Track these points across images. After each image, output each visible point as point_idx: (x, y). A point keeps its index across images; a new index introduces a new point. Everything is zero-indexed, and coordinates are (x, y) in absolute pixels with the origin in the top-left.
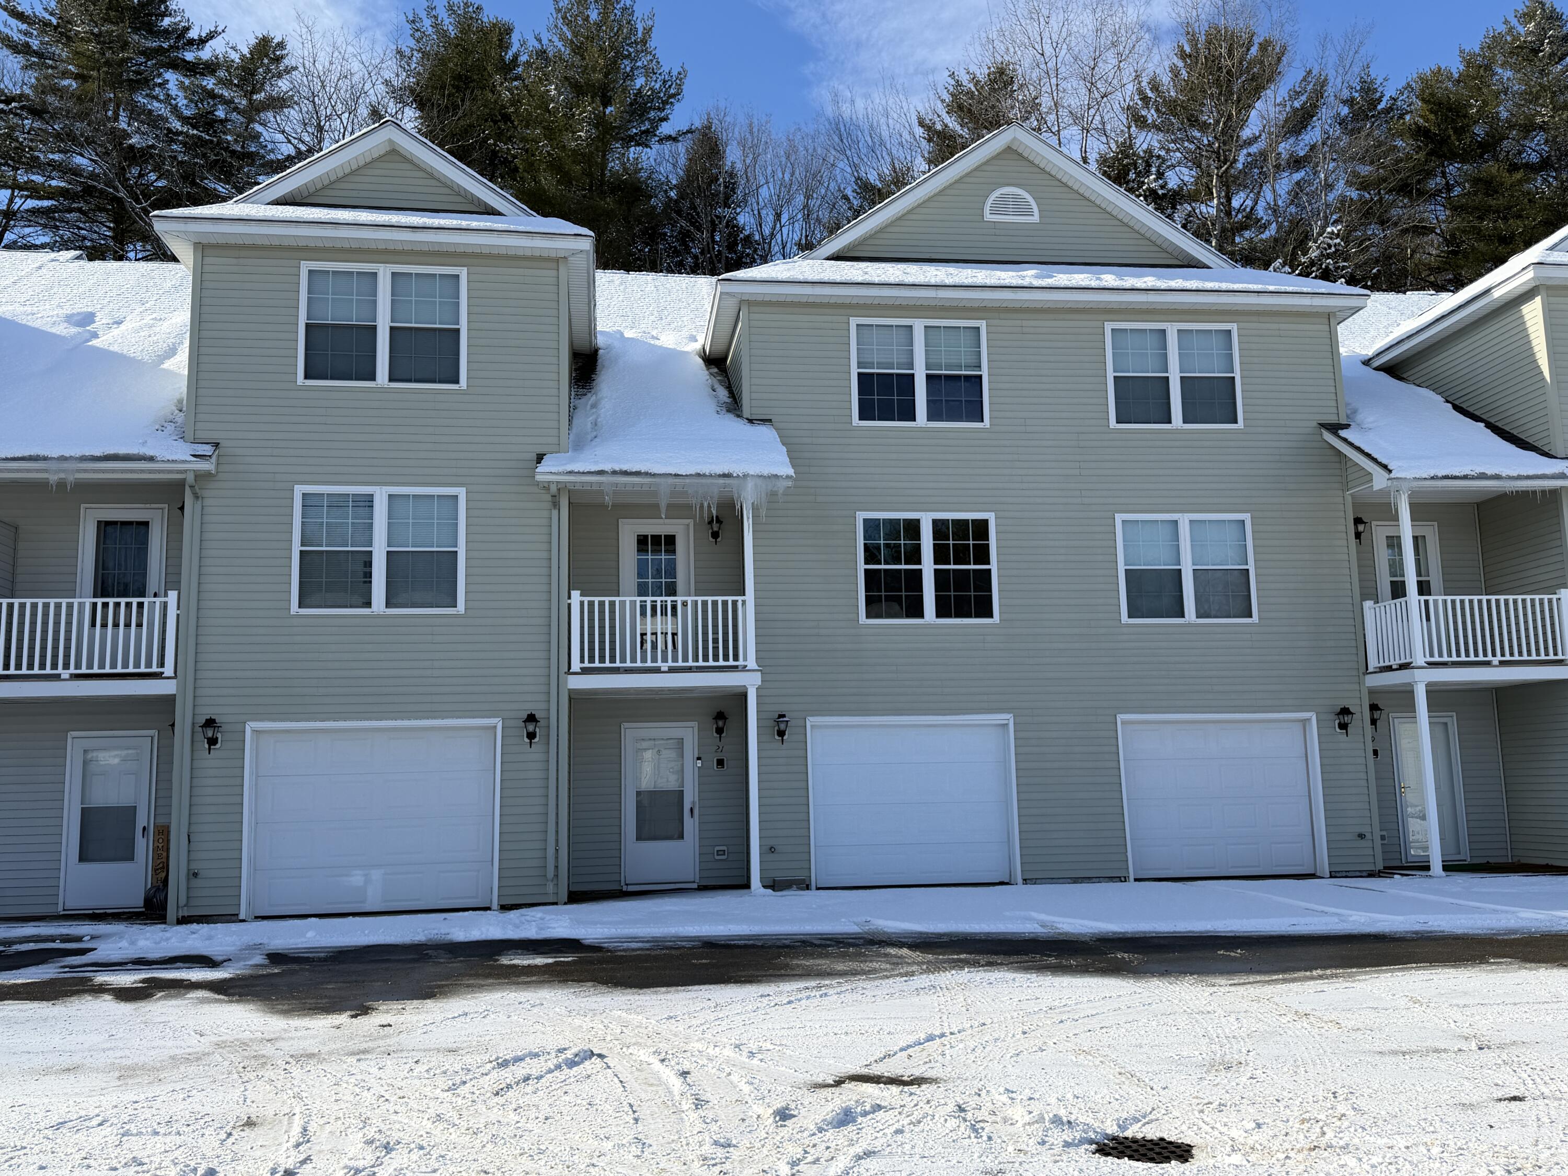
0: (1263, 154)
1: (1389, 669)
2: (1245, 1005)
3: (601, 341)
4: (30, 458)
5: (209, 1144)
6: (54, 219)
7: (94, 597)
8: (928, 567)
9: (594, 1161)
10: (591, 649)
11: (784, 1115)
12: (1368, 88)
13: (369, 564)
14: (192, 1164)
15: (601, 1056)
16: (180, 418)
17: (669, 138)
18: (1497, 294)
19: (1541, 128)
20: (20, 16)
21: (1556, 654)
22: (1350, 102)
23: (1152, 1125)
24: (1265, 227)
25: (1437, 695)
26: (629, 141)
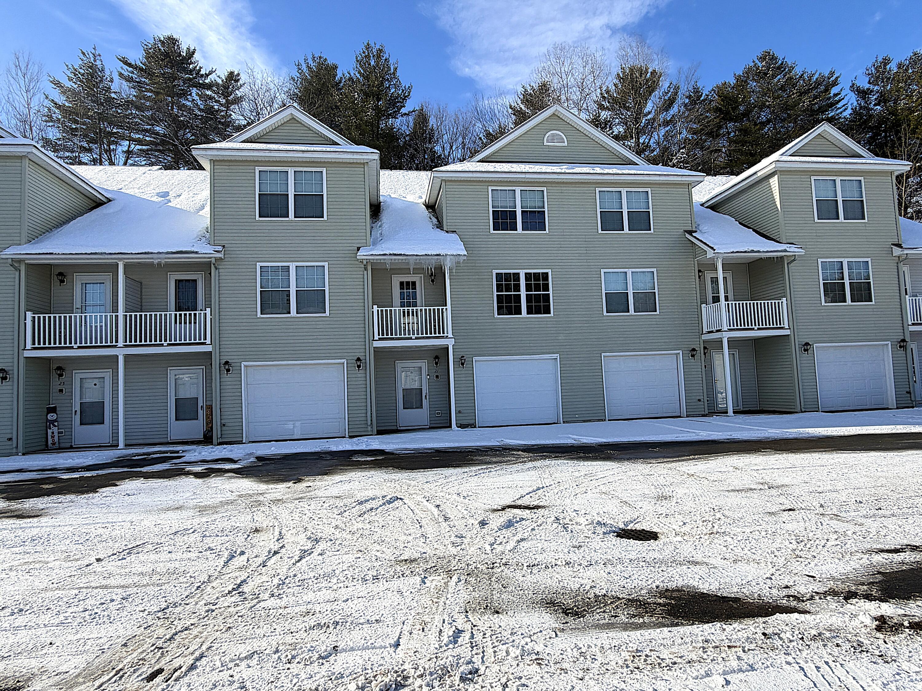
0: (654, 119)
1: (712, 332)
2: (665, 471)
3: (381, 199)
4: (145, 253)
5: (240, 540)
6: (148, 154)
7: (176, 311)
8: (523, 293)
9: (406, 545)
10: (383, 330)
11: (483, 523)
12: (697, 91)
13: (289, 296)
14: (234, 549)
15: (400, 499)
16: (208, 235)
17: (405, 114)
18: (759, 174)
19: (768, 107)
20: (130, 65)
21: (780, 324)
22: (689, 97)
23: (639, 524)
24: (653, 151)
25: (731, 341)
26: (388, 116)
